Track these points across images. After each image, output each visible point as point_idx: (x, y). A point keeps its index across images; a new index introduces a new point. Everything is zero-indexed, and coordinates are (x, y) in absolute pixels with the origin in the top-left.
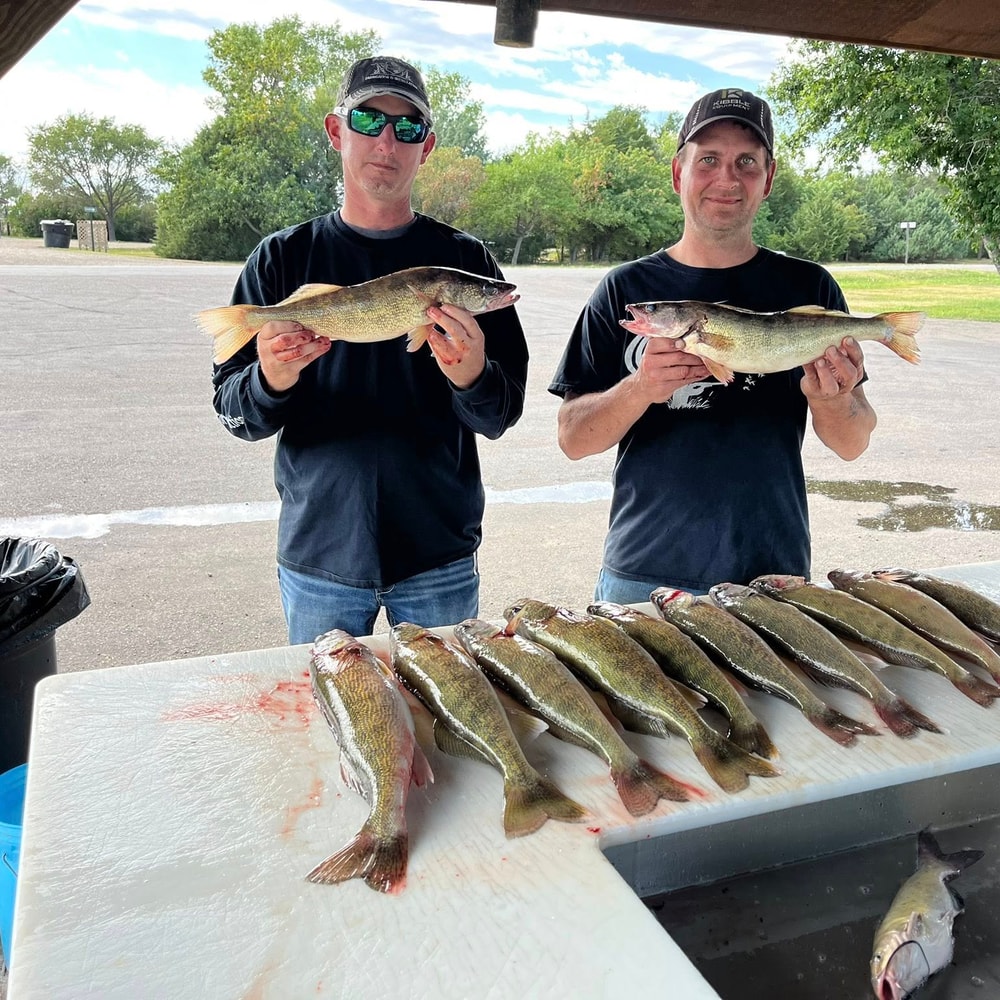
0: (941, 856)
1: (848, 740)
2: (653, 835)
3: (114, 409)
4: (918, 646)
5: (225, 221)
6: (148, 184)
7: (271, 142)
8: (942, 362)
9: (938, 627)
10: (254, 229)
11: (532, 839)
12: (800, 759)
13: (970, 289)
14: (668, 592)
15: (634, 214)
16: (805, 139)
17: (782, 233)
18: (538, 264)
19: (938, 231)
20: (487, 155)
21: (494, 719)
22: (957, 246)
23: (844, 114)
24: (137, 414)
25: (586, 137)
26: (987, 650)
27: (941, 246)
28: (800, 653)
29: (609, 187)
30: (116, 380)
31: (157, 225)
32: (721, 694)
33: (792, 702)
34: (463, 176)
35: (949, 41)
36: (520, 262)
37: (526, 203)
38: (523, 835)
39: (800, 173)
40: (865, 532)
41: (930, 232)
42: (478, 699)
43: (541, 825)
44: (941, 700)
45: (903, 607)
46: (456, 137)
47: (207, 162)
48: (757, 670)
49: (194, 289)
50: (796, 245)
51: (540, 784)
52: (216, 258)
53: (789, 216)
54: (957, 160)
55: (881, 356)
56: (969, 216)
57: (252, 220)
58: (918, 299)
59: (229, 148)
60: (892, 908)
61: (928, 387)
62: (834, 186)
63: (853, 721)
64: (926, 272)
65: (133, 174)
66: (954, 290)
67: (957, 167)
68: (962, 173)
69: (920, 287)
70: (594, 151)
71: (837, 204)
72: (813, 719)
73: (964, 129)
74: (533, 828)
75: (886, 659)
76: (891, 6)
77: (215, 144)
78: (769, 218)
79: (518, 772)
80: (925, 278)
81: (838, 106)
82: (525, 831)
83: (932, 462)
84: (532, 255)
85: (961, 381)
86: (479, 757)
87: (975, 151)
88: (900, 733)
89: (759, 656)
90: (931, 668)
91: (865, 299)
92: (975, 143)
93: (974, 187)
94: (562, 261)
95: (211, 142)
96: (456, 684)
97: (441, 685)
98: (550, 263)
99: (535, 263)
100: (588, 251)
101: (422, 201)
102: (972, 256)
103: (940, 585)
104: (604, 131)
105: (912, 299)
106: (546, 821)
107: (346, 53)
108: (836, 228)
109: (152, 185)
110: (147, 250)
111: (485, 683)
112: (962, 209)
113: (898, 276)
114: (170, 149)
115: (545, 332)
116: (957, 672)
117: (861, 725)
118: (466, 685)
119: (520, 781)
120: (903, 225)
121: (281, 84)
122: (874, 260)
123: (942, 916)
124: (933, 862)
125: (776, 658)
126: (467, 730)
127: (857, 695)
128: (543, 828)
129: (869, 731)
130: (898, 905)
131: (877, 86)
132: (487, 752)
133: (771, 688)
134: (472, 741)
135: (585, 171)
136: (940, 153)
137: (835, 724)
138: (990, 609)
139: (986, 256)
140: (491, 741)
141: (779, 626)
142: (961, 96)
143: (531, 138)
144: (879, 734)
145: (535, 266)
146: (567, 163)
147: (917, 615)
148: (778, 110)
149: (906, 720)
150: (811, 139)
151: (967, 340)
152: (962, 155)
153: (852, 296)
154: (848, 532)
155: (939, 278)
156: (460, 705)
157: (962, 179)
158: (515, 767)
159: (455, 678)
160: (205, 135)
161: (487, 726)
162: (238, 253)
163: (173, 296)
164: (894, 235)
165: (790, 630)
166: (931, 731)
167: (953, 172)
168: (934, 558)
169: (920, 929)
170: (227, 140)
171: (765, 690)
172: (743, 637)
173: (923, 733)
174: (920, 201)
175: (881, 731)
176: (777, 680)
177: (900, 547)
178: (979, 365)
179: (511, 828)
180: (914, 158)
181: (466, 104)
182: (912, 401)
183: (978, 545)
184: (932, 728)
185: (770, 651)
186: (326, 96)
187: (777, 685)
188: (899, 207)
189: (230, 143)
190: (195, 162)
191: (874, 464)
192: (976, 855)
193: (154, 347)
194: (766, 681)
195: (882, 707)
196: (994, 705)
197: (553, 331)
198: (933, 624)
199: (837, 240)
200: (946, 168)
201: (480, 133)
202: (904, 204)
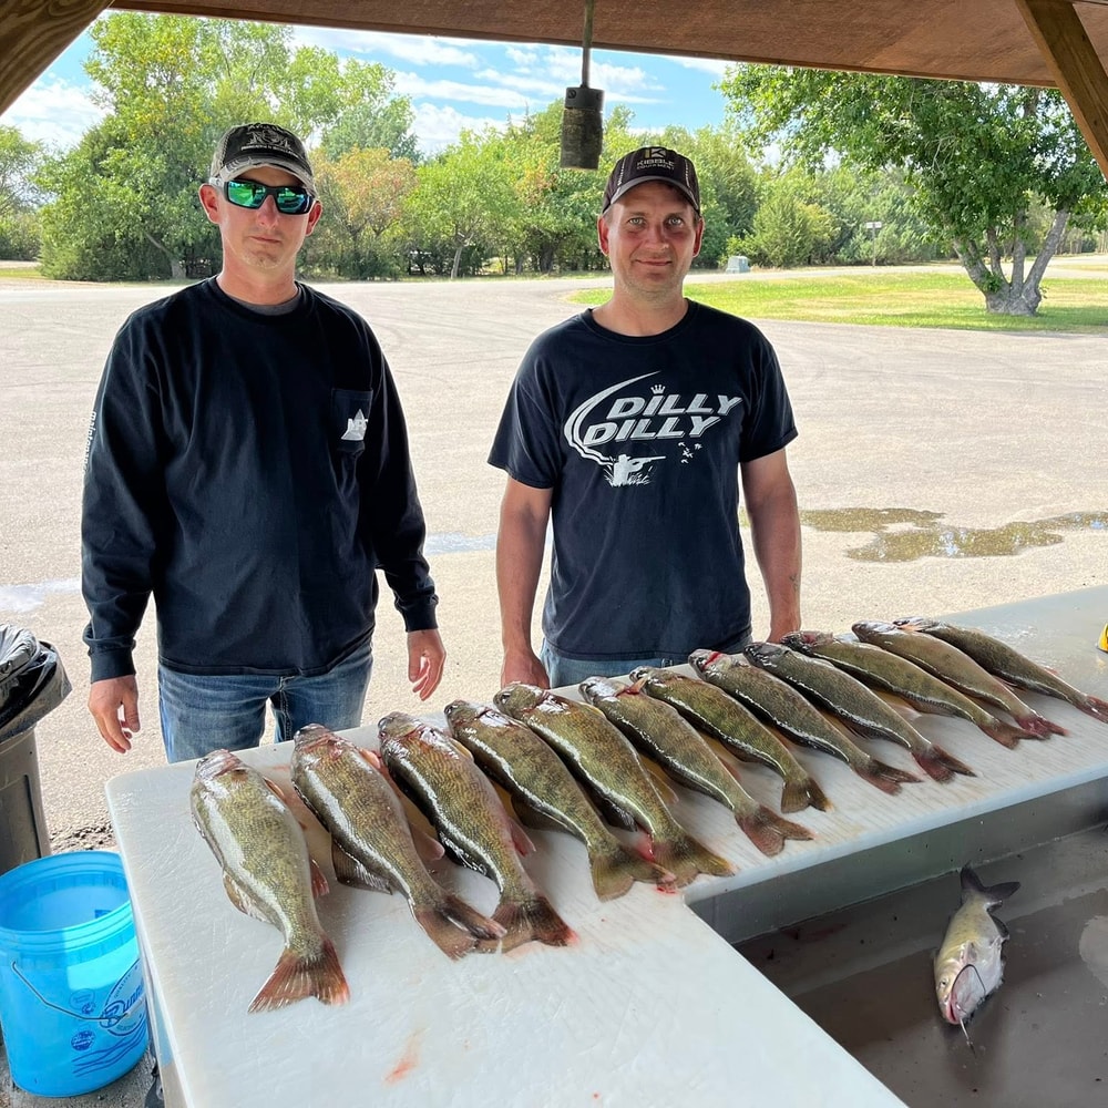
0: (982, 889)
1: (892, 789)
2: (729, 890)
3: (24, 462)
4: (946, 695)
5: (121, 237)
6: (26, 194)
7: (171, 144)
8: (919, 377)
9: (962, 675)
10: (155, 243)
11: (622, 900)
12: (852, 809)
13: (941, 293)
14: (708, 653)
15: (583, 219)
16: (765, 137)
17: (742, 236)
18: (481, 276)
19: (904, 230)
20: (418, 156)
21: (569, 791)
22: (924, 248)
23: (803, 110)
24: (53, 467)
25: (527, 135)
26: (1007, 693)
27: (908, 246)
28: (839, 709)
29: (554, 189)
30: (20, 429)
31: (41, 241)
32: (773, 752)
33: (838, 755)
34: (392, 181)
35: (925, 64)
36: (460, 275)
37: (464, 208)
38: (615, 897)
39: (758, 170)
40: (856, 564)
41: (897, 232)
42: (551, 772)
43: (630, 888)
44: (968, 743)
45: (929, 657)
46: (382, 137)
47: (97, 170)
48: (802, 727)
49: (95, 318)
50: (757, 247)
51: (621, 848)
52: (114, 279)
53: (750, 216)
54: (923, 158)
55: (857, 371)
56: (937, 218)
57: (154, 236)
58: (889, 306)
59: (123, 152)
60: (946, 940)
61: (906, 404)
62: (796, 185)
63: (896, 770)
64: (895, 277)
65: (8, 182)
66: (924, 295)
67: (923, 165)
68: (929, 173)
69: (891, 293)
70: (536, 150)
71: (800, 204)
72: (859, 771)
73: (930, 126)
74: (623, 891)
75: (917, 709)
76: (867, 33)
77: (106, 148)
78: (728, 220)
79: (601, 839)
80: (894, 282)
81: (798, 103)
82: (616, 894)
83: (918, 485)
84: (473, 265)
85: (940, 396)
86: (559, 827)
87: (941, 149)
88: (937, 779)
89: (803, 714)
90: (959, 714)
91: (834, 308)
92: (941, 140)
93: (941, 186)
94: (506, 273)
95: (102, 146)
96: (528, 759)
97: (511, 761)
98: (493, 275)
99: (478, 276)
100: (535, 260)
101: (347, 209)
102: (940, 257)
103: (959, 632)
104: (546, 128)
105: (882, 306)
106: (632, 884)
107: (253, 42)
108: (799, 228)
109: (31, 195)
110: (30, 269)
111: (553, 757)
112: (930, 209)
113: (865, 280)
114: (50, 154)
115: (499, 355)
116: (982, 717)
117: (904, 773)
118: (538, 760)
119: (603, 847)
120: (869, 225)
121: (179, 78)
122: (839, 263)
123: (991, 943)
124: (977, 896)
125: (818, 714)
126: (545, 804)
127: (897, 746)
128: (632, 890)
129: (911, 779)
130: (951, 936)
131: (837, 81)
132: (568, 823)
133: (816, 743)
134: (551, 813)
135: (528, 173)
136: (905, 151)
137: (879, 773)
138: (1007, 654)
139: (956, 257)
140: (570, 812)
141: (817, 682)
142: (924, 91)
143: (465, 135)
144: (920, 781)
145: (478, 279)
146: (506, 165)
147: (942, 664)
148: (734, 106)
149: (942, 766)
150: (771, 138)
151: (944, 350)
152: (928, 153)
153: (821, 304)
154: (838, 565)
155: (908, 282)
156: (535, 778)
157: (928, 179)
158: (596, 835)
159: (526, 754)
160: (94, 138)
161: (564, 798)
162: (141, 270)
163: (74, 326)
164: (859, 237)
165: (828, 685)
166: (965, 774)
167: (919, 171)
168: (927, 588)
169: (974, 956)
170: (119, 144)
171: (811, 746)
172: (785, 695)
173: (959, 777)
174: (884, 199)
175: (922, 778)
176: (822, 735)
177: (893, 578)
178: (957, 378)
179: (602, 893)
180: (879, 159)
181: (391, 97)
182: (893, 420)
183: (970, 572)
184: (966, 772)
185: (812, 707)
186: (232, 92)
187: (823, 741)
188: (863, 206)
189: (123, 147)
190: (84, 170)
191: (859, 491)
192: (1014, 887)
193: (60, 388)
194: (812, 737)
195: (921, 754)
196: (1019, 746)
197: (506, 354)
198: (957, 672)
199: (800, 242)
200: (912, 168)
201: (409, 133)
202: (868, 203)
